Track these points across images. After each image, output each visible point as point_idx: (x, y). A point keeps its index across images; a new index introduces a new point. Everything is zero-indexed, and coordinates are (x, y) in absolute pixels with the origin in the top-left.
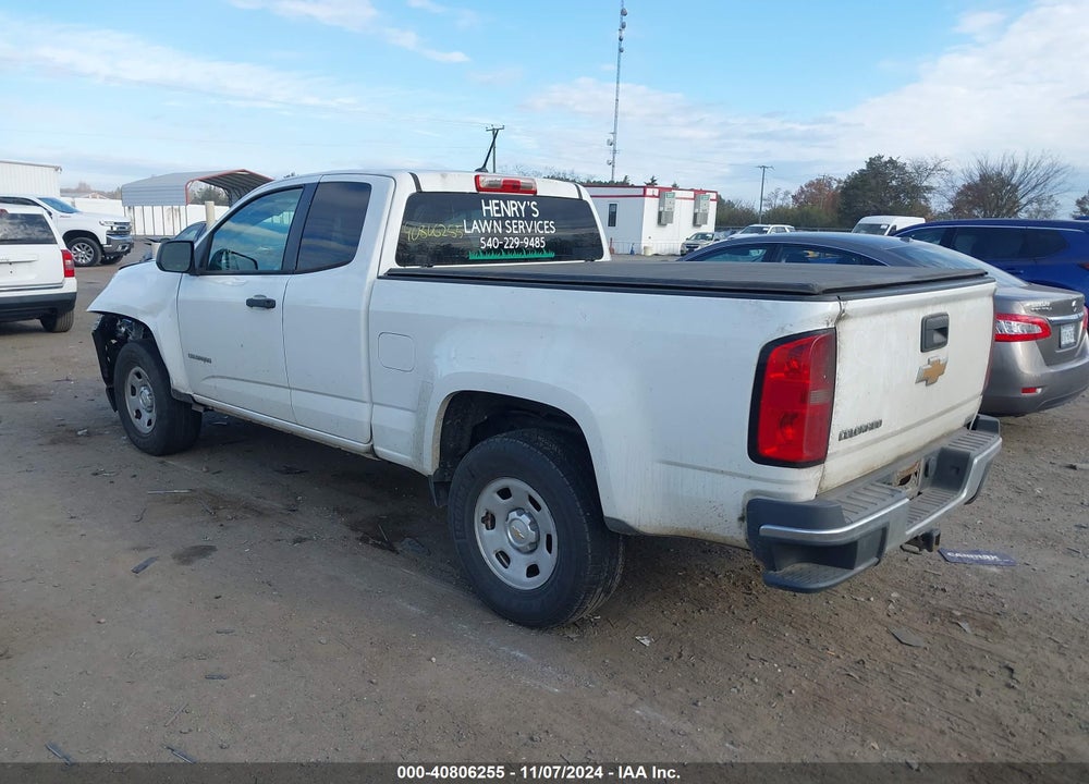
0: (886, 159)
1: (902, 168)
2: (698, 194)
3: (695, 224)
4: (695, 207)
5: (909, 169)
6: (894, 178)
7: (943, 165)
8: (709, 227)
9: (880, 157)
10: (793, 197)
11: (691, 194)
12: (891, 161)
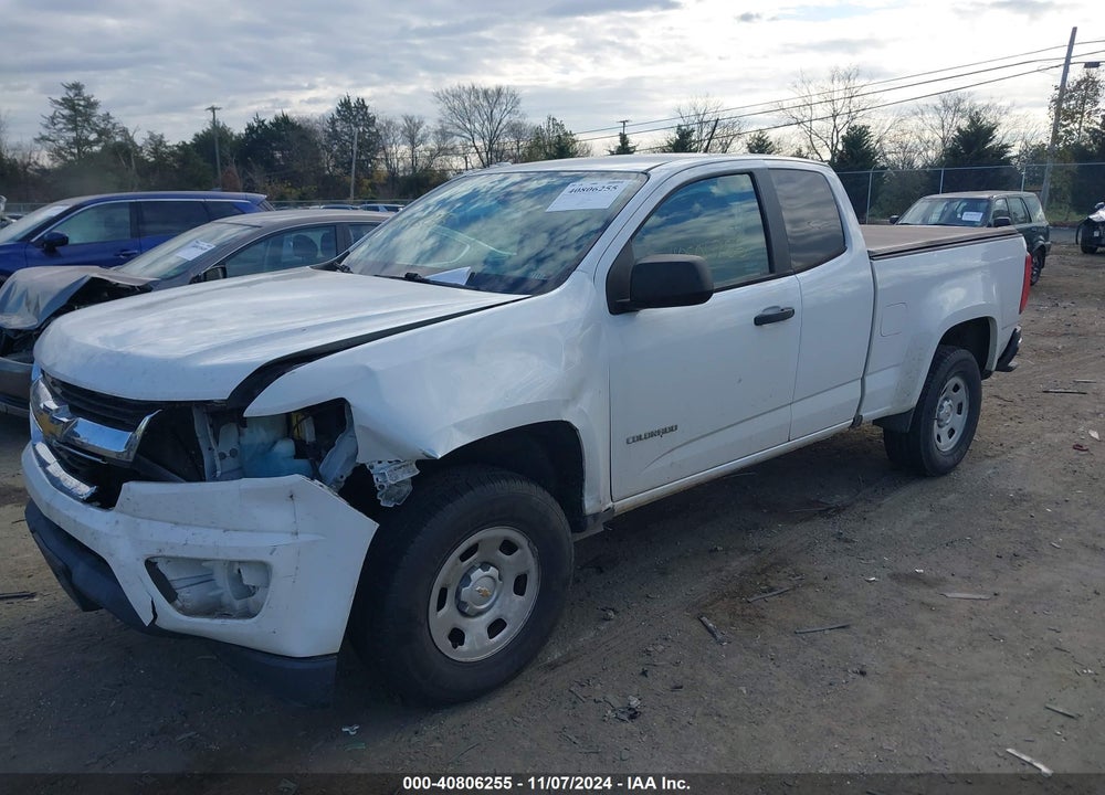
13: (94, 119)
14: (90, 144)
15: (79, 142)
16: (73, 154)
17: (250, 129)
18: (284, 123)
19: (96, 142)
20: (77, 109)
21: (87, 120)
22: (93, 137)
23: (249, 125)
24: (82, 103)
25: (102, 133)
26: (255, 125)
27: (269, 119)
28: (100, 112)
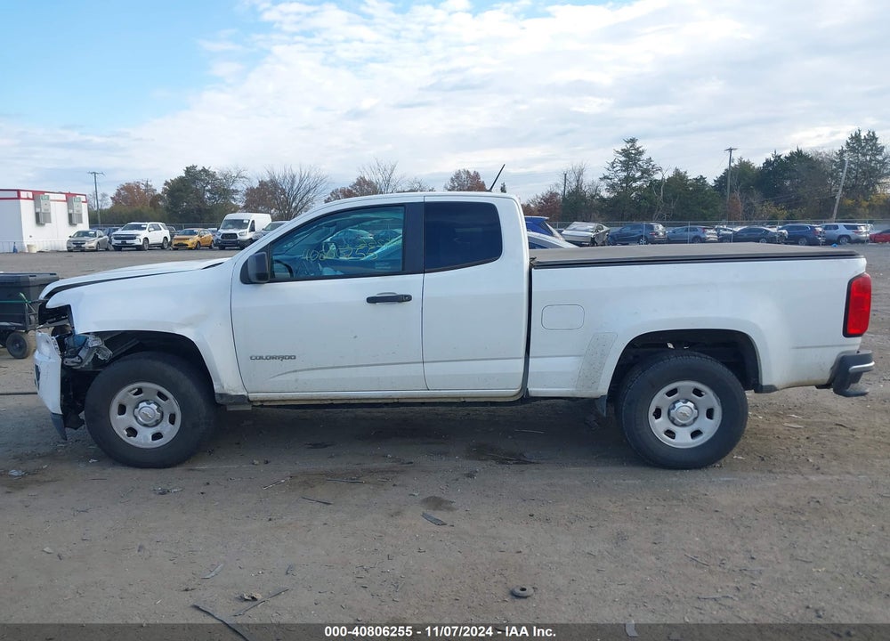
0: (199, 168)
1: (213, 175)
2: (70, 197)
3: (71, 222)
4: (68, 209)
5: (218, 176)
6: (208, 183)
7: (243, 174)
8: (84, 226)
9: (194, 167)
10: (112, 198)
11: (63, 197)
12: (204, 170)
13: (640, 163)
14: (635, 180)
15: (628, 179)
16: (622, 187)
17: (768, 163)
18: (798, 156)
19: (640, 178)
20: (631, 157)
21: (635, 164)
22: (638, 174)
23: (767, 160)
24: (633, 152)
25: (645, 172)
26: (772, 159)
27: (785, 153)
28: (644, 157)
